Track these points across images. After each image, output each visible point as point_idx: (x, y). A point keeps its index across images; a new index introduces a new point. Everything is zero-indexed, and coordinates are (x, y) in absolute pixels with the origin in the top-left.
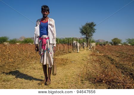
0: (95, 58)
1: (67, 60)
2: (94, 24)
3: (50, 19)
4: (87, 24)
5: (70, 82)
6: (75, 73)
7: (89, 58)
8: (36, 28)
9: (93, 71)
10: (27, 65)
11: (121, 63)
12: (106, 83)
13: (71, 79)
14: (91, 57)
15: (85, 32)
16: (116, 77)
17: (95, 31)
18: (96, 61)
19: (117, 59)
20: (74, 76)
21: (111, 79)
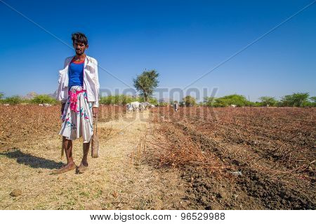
0: (158, 126)
1: (111, 130)
2: (156, 73)
3: (89, 58)
4: (145, 74)
5: (115, 169)
6: (124, 152)
7: (148, 126)
8: (61, 72)
9: (156, 147)
10: (34, 143)
11: (199, 132)
12: (177, 167)
13: (117, 164)
14: (152, 125)
15: (142, 85)
16: (192, 156)
17: (158, 84)
18: (159, 131)
19: (193, 127)
20: (122, 159)
21: (185, 160)
